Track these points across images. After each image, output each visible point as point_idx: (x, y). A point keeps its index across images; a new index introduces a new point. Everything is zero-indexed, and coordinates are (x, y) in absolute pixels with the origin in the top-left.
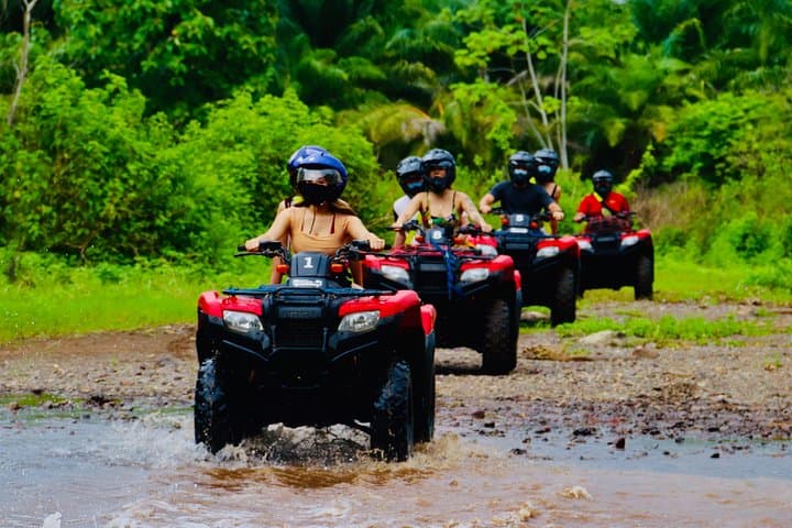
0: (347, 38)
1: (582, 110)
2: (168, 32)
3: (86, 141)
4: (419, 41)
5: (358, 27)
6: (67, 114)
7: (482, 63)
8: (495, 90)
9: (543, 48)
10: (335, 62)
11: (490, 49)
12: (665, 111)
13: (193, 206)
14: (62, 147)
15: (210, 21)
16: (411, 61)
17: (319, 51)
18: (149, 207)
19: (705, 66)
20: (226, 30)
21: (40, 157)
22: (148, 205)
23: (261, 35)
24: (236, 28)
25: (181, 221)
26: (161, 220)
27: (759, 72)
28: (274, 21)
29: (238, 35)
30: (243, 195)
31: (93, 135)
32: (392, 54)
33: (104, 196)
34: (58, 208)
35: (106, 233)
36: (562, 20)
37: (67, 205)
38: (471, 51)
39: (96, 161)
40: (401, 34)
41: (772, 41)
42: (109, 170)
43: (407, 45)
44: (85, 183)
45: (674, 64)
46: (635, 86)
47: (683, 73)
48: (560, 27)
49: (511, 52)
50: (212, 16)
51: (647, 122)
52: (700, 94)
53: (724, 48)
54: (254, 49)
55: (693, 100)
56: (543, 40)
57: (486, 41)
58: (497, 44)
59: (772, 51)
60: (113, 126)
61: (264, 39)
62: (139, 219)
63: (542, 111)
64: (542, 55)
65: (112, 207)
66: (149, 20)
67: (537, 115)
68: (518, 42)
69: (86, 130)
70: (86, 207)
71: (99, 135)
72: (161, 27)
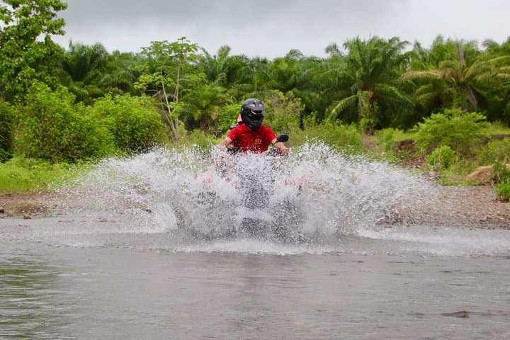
0: (87, 78)
1: (185, 107)
2: (16, 75)
3: (54, 113)
4: (116, 79)
5: (91, 73)
6: (46, 103)
7: (145, 88)
8: (150, 99)
9: (170, 82)
10: (83, 87)
11: (148, 82)
12: (216, 108)
13: (96, 139)
14: (44, 116)
15: (34, 70)
16: (113, 87)
17: (77, 83)
18: (79, 140)
19: (232, 91)
20: (40, 74)
21: (36, 119)
22: (78, 139)
23: (53, 76)
24: (44, 73)
25: (91, 146)
26: (84, 145)
27: (253, 93)
28: (59, 71)
29: (45, 76)
30: (111, 135)
31: (57, 111)
32: (105, 84)
33: (62, 135)
34: (42, 140)
35: (62, 150)
36: (177, 71)
37: (46, 139)
38: (140, 83)
39: (59, 121)
40: (107, 76)
41: (259, 81)
42: (63, 125)
43: (111, 80)
44: (54, 130)
45: (220, 89)
46: (206, 97)
47: (224, 93)
48: (176, 73)
49: (157, 83)
50: (34, 68)
51: (209, 112)
52: (231, 101)
53: (239, 83)
54: (51, 82)
55: (229, 104)
56: (169, 79)
57: (146, 78)
58: (151, 80)
59: (259, 85)
60: (64, 107)
61: (55, 77)
62: (75, 144)
63: (168, 107)
64: (169, 85)
65: (65, 139)
66: (8, 70)
67: (166, 109)
68: (159, 80)
69: (53, 109)
70: (54, 139)
71: (59, 111)
72: (13, 73)
